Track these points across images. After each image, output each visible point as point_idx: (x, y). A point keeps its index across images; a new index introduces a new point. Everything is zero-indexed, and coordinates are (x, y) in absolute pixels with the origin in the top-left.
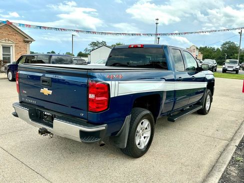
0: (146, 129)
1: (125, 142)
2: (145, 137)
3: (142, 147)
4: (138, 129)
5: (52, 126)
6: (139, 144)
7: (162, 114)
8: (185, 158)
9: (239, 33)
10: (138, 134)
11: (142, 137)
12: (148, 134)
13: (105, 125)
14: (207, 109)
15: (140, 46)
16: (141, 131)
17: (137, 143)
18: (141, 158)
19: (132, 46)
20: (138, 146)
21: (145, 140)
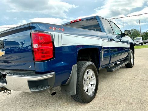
0: (92, 77)
1: (74, 90)
2: (91, 85)
3: (91, 93)
4: (85, 77)
5: (6, 82)
6: (87, 91)
7: (102, 66)
8: (127, 98)
9: (139, 22)
10: (85, 82)
11: (90, 85)
12: (94, 82)
13: (53, 73)
14: (132, 63)
15: (79, 20)
16: (88, 80)
17: (86, 90)
18: (91, 103)
19: (73, 22)
20: (87, 93)
21: (92, 87)
